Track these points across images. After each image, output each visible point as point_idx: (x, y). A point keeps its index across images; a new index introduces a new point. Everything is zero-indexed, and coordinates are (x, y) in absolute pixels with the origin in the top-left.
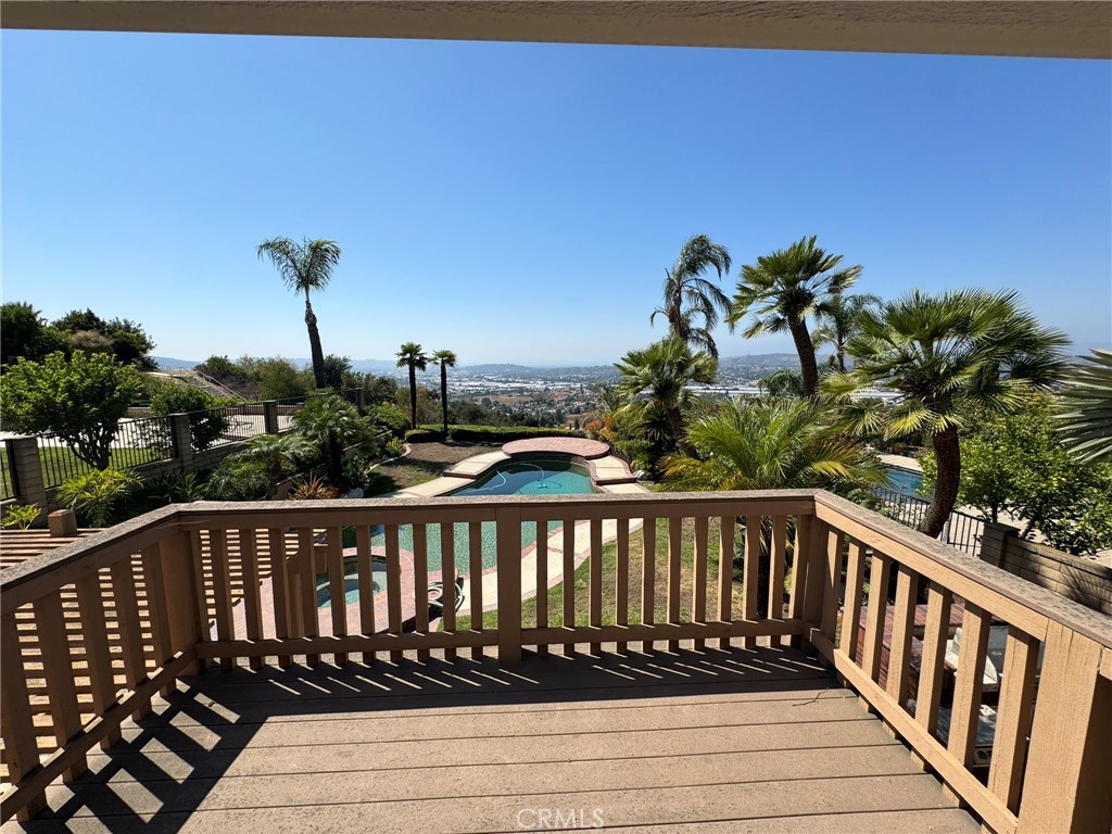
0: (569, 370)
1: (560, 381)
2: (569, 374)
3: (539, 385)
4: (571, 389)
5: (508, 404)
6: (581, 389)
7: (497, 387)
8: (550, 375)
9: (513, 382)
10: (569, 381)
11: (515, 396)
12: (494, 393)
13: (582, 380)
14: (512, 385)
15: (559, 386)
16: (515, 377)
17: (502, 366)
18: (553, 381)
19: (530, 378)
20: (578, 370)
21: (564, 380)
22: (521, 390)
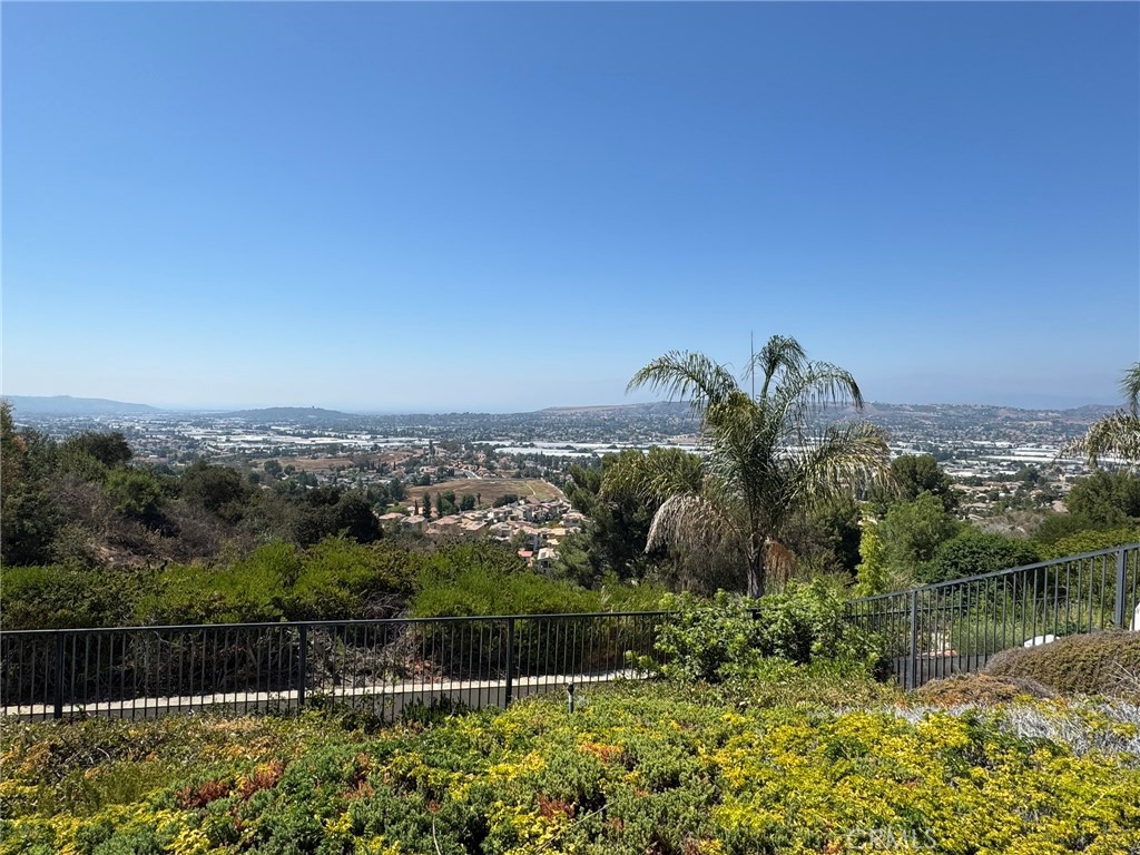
0: (411, 419)
1: (396, 435)
2: (412, 424)
3: (364, 441)
4: (415, 447)
5: (309, 472)
6: (431, 446)
7: (292, 444)
8: (381, 425)
9: (321, 436)
10: (412, 435)
11: (322, 459)
12: (286, 453)
13: (432, 432)
14: (319, 440)
15: (395, 442)
16: (325, 428)
17: (303, 411)
18: (386, 434)
19: (349, 430)
20: (425, 418)
21: (404, 434)
22: (333, 449)
